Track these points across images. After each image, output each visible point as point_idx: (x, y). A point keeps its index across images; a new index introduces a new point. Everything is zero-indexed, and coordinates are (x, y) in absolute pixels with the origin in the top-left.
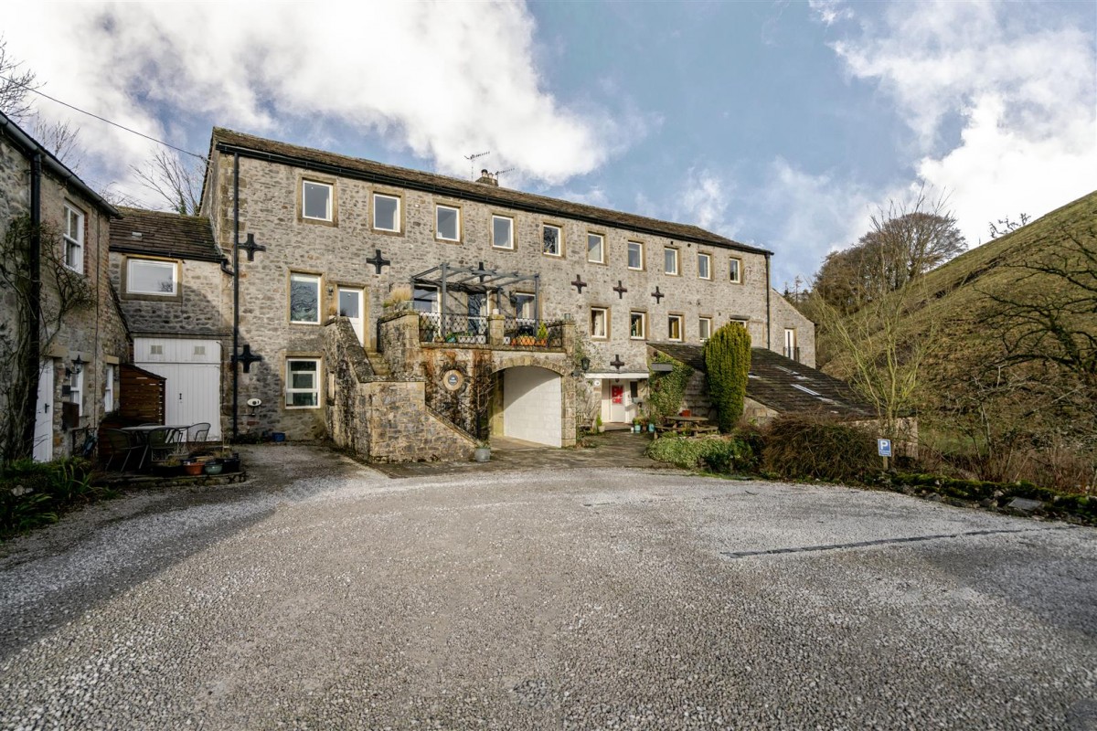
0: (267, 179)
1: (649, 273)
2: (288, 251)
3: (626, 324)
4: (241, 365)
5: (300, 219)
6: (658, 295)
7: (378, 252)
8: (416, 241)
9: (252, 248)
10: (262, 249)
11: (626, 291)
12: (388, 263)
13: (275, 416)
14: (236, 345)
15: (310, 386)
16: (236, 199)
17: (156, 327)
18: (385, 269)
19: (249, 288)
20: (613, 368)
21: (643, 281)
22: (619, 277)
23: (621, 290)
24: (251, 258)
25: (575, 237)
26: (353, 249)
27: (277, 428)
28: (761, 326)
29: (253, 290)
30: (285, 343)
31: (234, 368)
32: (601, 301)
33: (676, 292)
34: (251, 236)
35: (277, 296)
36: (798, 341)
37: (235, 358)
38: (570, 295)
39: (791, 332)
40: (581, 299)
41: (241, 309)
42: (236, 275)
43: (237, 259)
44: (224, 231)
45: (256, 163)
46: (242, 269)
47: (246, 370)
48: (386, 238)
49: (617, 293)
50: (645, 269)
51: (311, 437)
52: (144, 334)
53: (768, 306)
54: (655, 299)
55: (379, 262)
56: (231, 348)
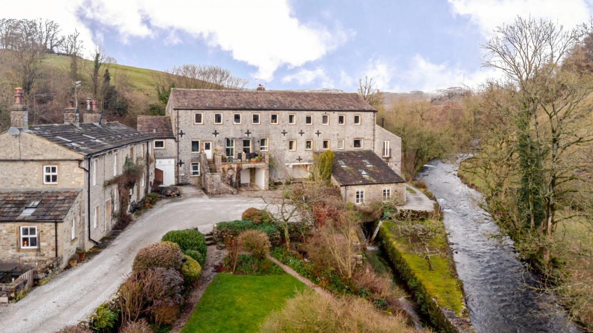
0: (186, 115)
1: (315, 126)
2: (191, 134)
3: (304, 145)
4: (179, 165)
5: (194, 124)
6: (318, 133)
7: (216, 131)
8: (227, 126)
9: (182, 134)
10: (184, 134)
11: (304, 133)
12: (218, 134)
13: (188, 178)
14: (178, 160)
15: (197, 170)
16: (178, 121)
17: (160, 157)
18: (218, 135)
19: (181, 145)
20: (298, 161)
21: (312, 129)
22: (301, 129)
23: (301, 133)
24: (181, 137)
25: (283, 117)
26: (209, 131)
27: (188, 182)
28: (370, 141)
29: (182, 145)
30: (190, 159)
31: (178, 166)
32: (293, 137)
33: (327, 131)
34: (181, 131)
35: (188, 146)
36: (391, 146)
37: (178, 163)
38: (280, 137)
39: (388, 142)
40: (285, 138)
41: (179, 150)
42: (177, 142)
43: (178, 137)
44: (175, 131)
45: (183, 111)
46: (180, 140)
47: (181, 166)
48: (218, 126)
49: (300, 135)
50: (313, 124)
51: (197, 184)
52: (158, 158)
53: (374, 132)
54: (317, 135)
55: (216, 133)
56: (177, 161)
